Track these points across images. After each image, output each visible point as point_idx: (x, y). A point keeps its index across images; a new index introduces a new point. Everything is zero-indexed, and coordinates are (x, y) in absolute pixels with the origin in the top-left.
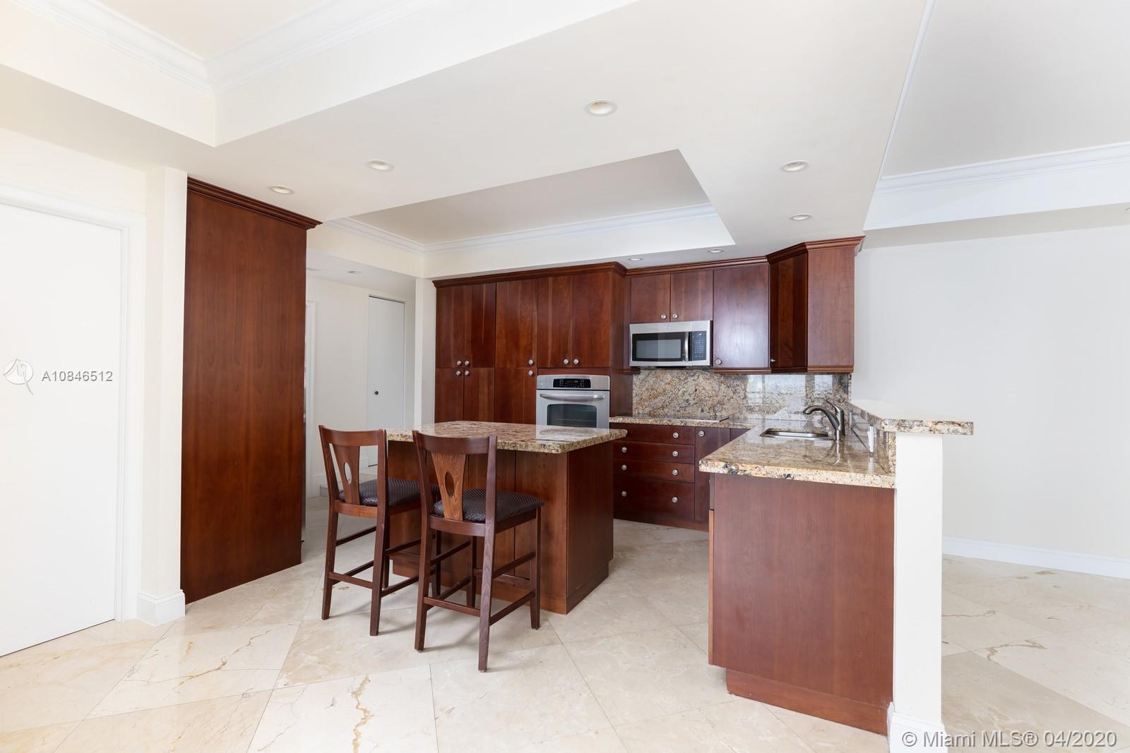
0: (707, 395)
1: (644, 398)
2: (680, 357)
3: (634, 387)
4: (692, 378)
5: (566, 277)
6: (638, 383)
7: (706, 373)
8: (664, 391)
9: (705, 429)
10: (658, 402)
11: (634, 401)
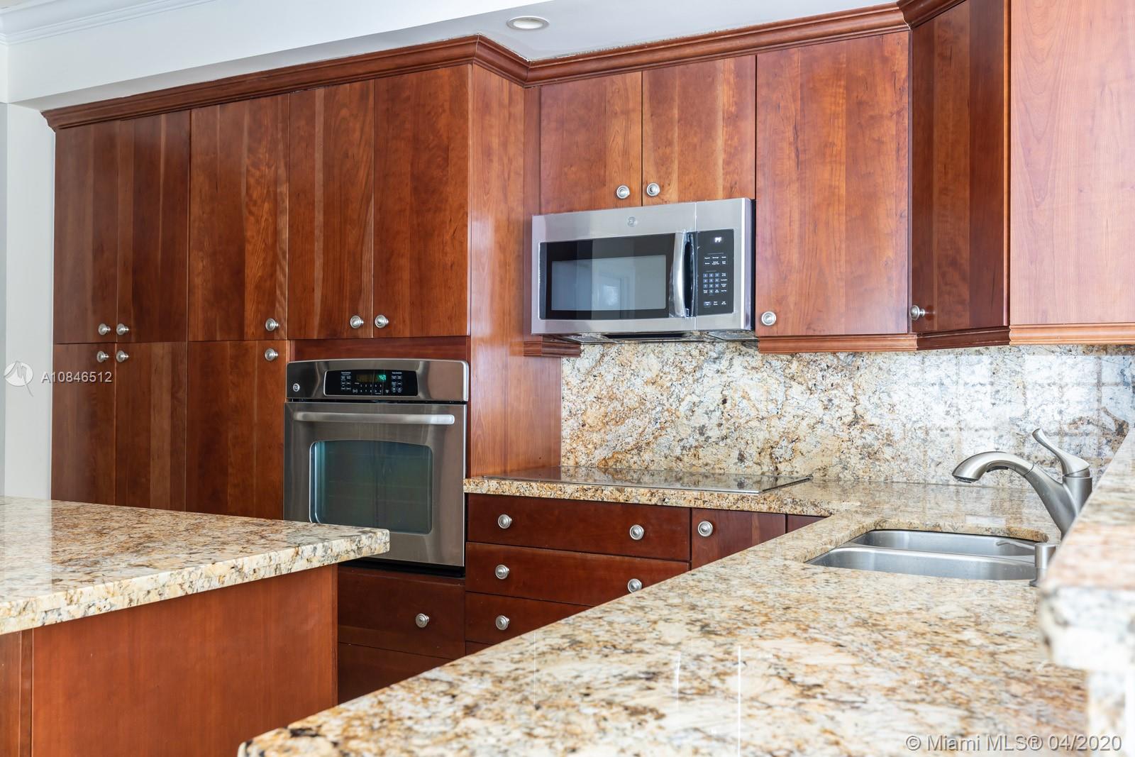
0: (753, 413)
1: (590, 421)
2: (663, 307)
3: (565, 392)
4: (716, 367)
5: (357, 85)
6: (574, 381)
7: (751, 351)
8: (642, 401)
9: (715, 515)
10: (628, 432)
11: (566, 432)
